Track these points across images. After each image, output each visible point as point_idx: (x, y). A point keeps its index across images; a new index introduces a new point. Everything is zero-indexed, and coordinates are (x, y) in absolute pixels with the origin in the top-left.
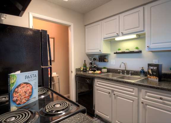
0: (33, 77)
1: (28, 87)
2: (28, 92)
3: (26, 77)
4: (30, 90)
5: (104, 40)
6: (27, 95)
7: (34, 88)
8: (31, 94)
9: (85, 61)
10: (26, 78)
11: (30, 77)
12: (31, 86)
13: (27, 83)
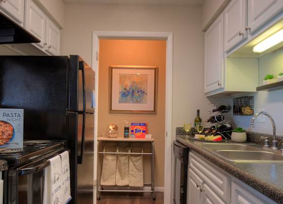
0: (14, 116)
1: (7, 128)
2: (7, 134)
3: (5, 114)
4: (10, 132)
5: (228, 57)
6: (5, 137)
7: (16, 130)
8: (11, 137)
9: (198, 111)
10: (4, 116)
11: (10, 115)
12: (11, 128)
13: (5, 123)
